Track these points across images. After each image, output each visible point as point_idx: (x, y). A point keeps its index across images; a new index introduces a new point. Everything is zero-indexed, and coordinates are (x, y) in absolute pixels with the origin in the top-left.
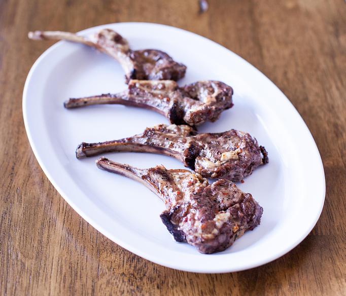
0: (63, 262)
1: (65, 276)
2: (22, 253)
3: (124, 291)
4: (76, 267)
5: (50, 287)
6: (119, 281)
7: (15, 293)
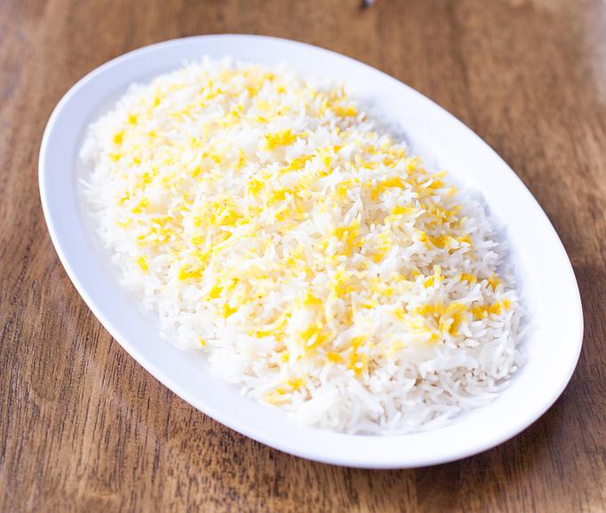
0: (107, 408)
1: (108, 431)
2: (36, 390)
3: (211, 461)
4: (128, 415)
5: (81, 449)
6: (204, 443)
7: (19, 456)
